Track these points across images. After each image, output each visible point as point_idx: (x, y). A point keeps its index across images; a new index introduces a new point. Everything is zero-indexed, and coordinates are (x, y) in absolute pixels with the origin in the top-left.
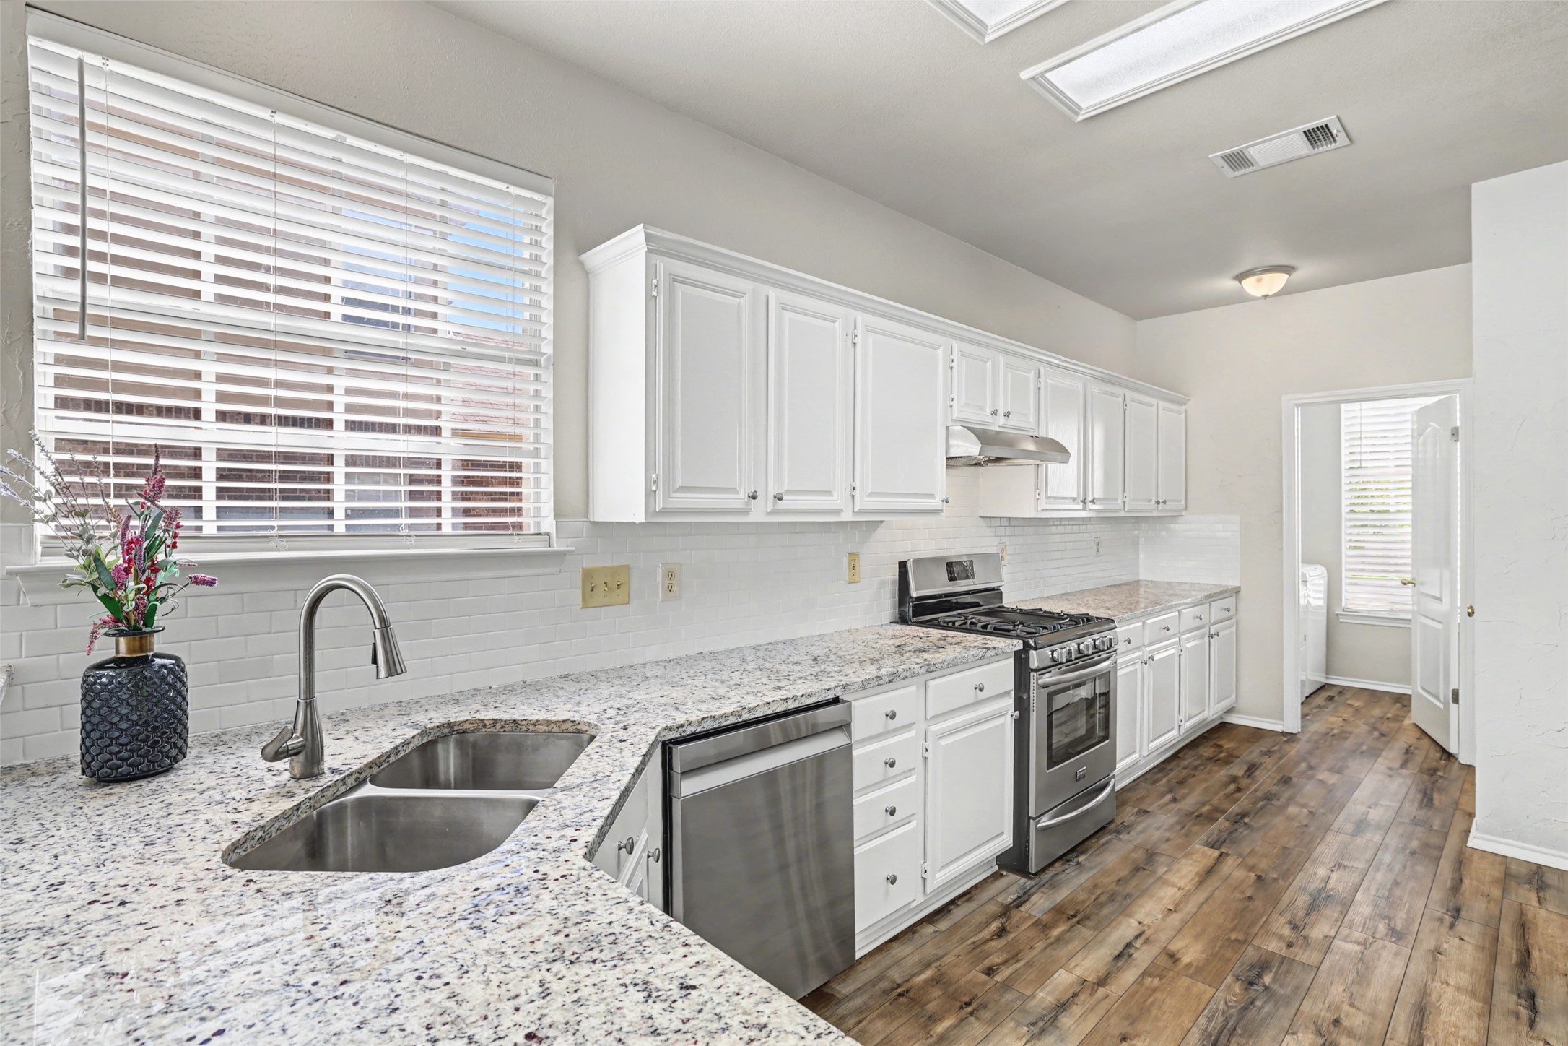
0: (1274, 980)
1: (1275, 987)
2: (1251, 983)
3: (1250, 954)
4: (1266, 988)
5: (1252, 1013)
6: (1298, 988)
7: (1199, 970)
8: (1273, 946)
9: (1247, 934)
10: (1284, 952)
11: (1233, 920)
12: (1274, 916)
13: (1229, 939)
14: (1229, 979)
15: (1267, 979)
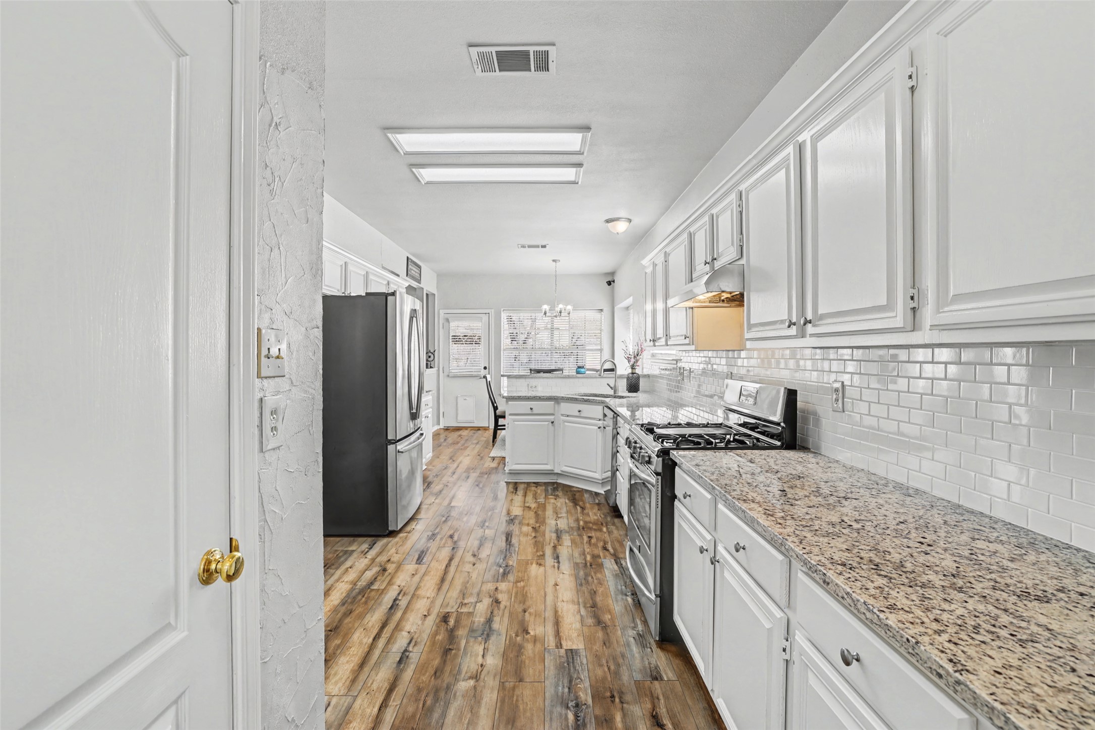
0: (499, 571)
1: (498, 569)
2: (507, 566)
3: (511, 578)
4: (501, 567)
5: (503, 556)
6: (489, 571)
7: (527, 563)
8: (503, 586)
9: (517, 587)
10: (498, 584)
11: (526, 592)
12: (508, 604)
13: (523, 581)
14: (515, 565)
15: (501, 570)
